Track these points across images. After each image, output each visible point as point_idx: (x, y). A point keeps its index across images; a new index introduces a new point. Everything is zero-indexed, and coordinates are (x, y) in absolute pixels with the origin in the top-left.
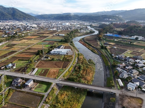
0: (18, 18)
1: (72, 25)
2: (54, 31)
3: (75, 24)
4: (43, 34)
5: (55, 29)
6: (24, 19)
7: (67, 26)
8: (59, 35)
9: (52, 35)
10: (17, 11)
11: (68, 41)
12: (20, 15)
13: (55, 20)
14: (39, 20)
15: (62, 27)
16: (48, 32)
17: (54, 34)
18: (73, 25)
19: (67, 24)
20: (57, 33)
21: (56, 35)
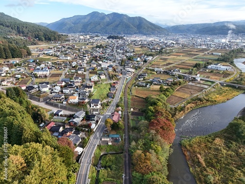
0: (144, 32)
1: (232, 42)
2: (203, 49)
3: (238, 41)
4: (191, 51)
5: (204, 47)
6: (153, 33)
7: (223, 44)
8: (212, 54)
9: (203, 54)
10: (145, 22)
11: (228, 60)
12: (148, 27)
13: (198, 35)
14: (173, 35)
15: (215, 45)
16: (196, 50)
17: (206, 53)
18: (234, 42)
19: (223, 41)
20: (208, 52)
21: (208, 53)
